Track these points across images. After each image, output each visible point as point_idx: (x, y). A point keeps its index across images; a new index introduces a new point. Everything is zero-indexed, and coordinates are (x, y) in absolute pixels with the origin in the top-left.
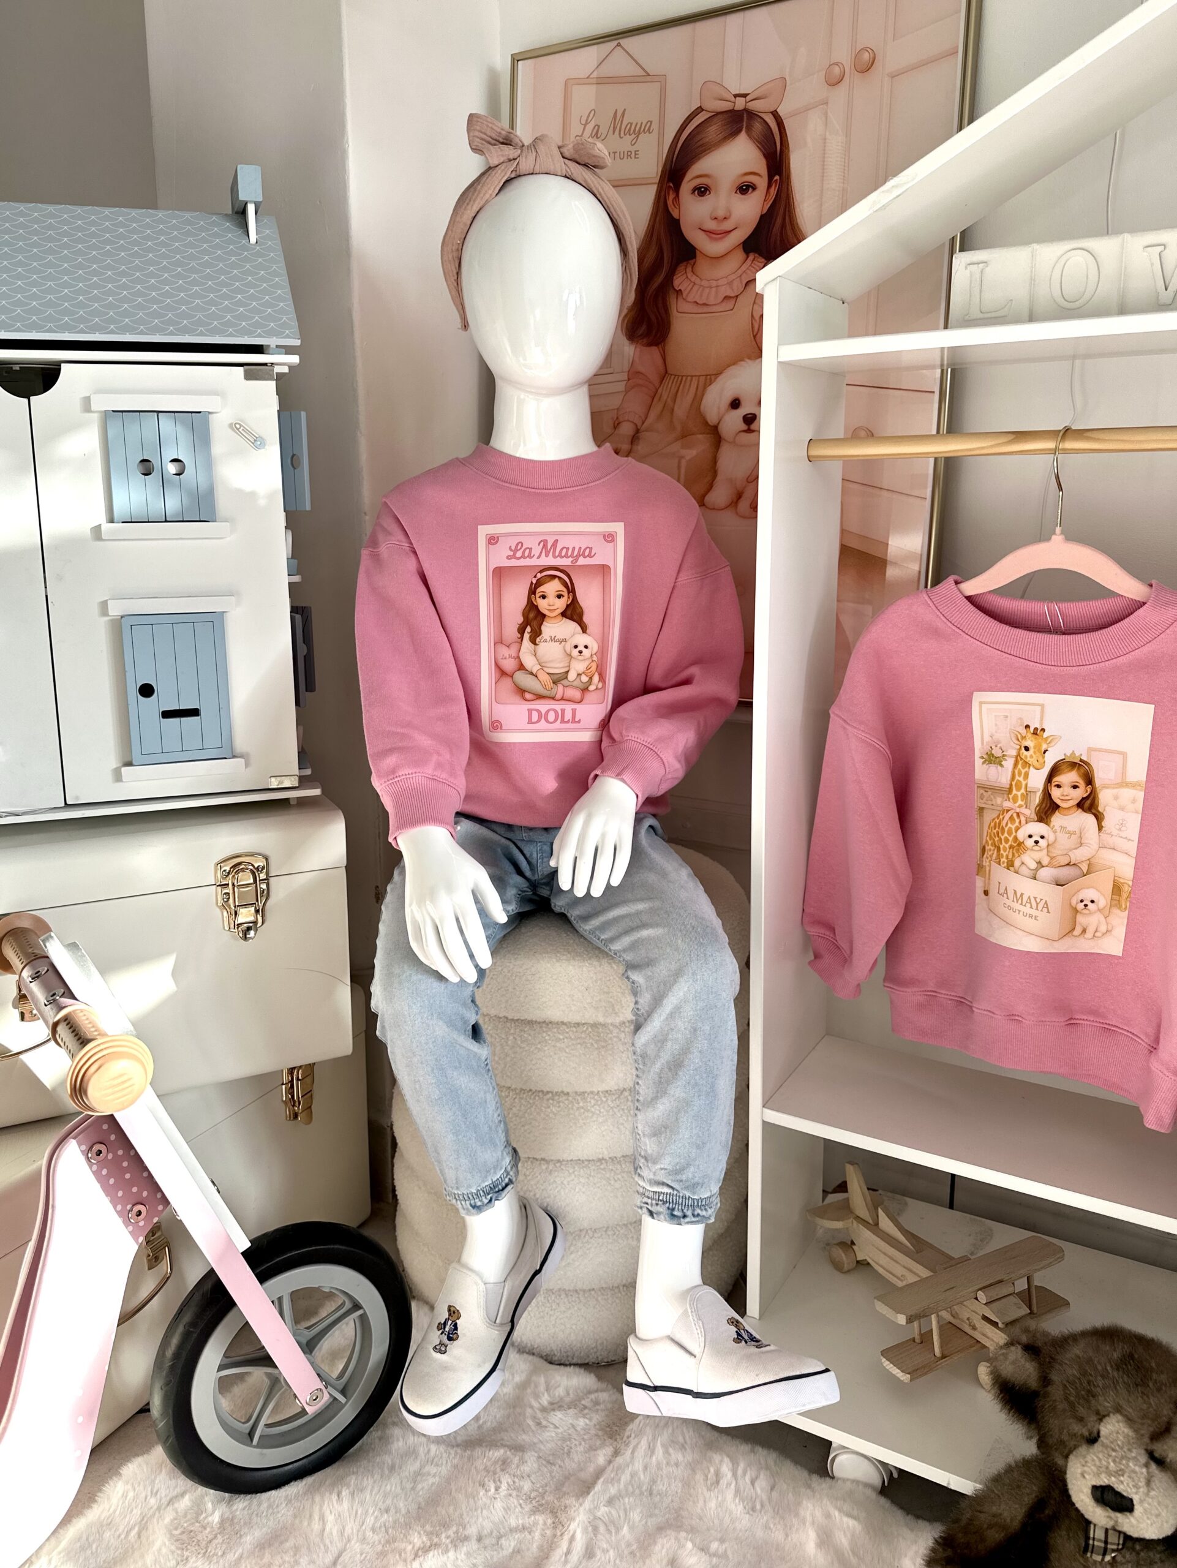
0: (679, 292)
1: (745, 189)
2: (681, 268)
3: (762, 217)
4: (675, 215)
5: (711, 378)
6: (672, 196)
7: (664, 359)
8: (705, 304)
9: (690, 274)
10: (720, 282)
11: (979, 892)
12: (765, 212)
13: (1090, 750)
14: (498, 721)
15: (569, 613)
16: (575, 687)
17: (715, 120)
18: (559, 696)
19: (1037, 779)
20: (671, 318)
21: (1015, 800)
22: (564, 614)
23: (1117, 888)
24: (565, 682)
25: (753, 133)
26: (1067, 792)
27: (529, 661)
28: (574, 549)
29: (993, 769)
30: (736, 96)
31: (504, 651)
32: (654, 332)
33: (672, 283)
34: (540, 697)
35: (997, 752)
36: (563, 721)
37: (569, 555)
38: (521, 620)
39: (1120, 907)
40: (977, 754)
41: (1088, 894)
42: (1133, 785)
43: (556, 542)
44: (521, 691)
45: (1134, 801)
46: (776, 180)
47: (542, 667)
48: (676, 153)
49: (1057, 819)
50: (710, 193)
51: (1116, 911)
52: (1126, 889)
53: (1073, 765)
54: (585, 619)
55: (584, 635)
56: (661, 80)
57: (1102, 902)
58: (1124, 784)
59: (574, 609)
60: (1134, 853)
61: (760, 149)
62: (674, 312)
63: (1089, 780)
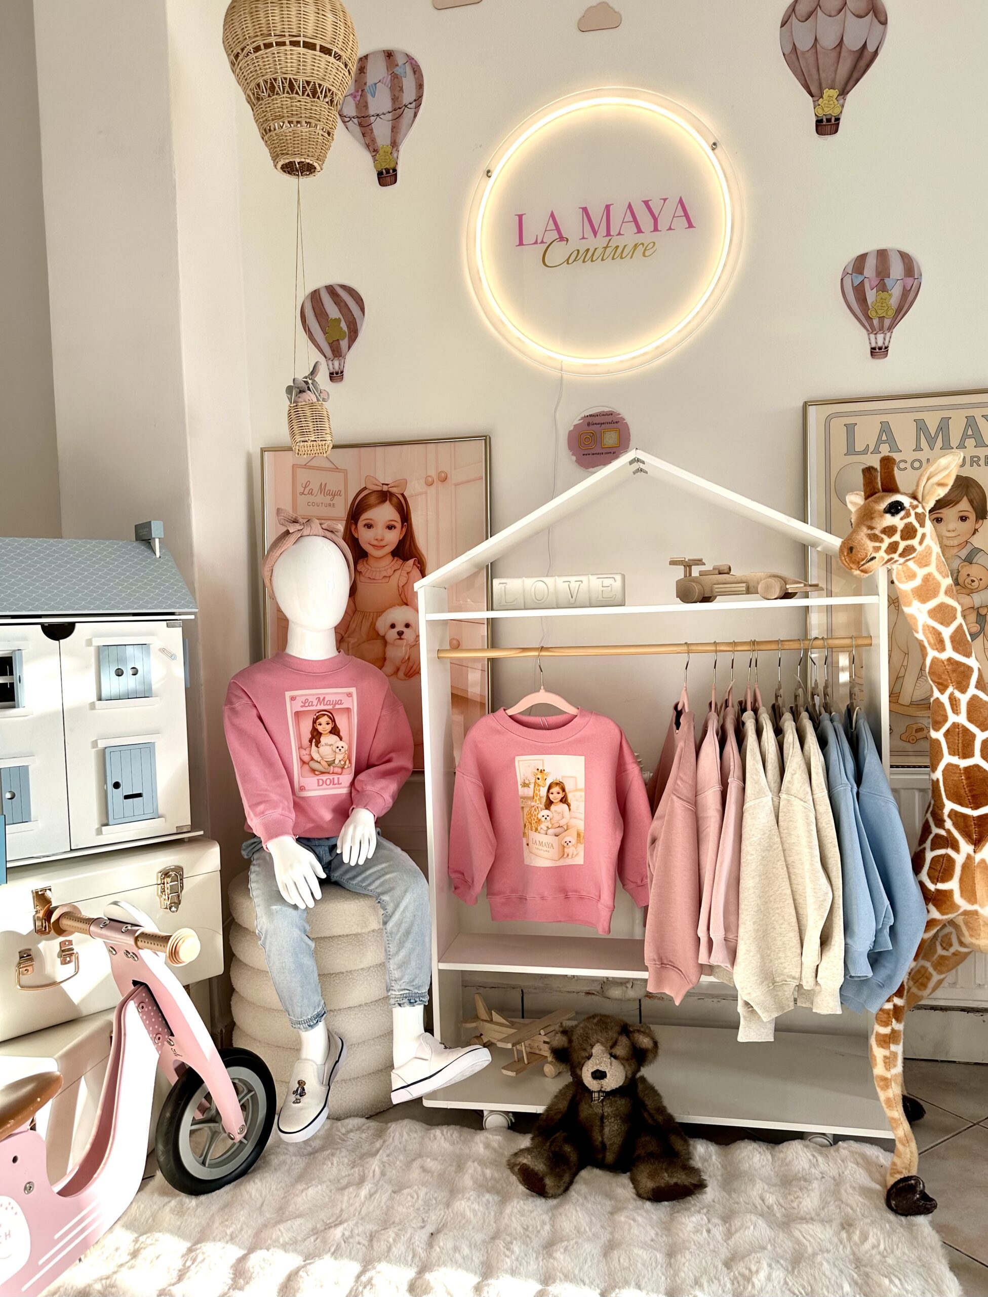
0: (360, 573)
1: (390, 527)
2: (361, 561)
3: (400, 541)
4: (356, 536)
5: (380, 613)
6: (353, 527)
7: (355, 603)
8: (374, 579)
9: (365, 565)
10: (381, 569)
11: (525, 845)
12: (401, 538)
13: (563, 777)
14: (303, 786)
15: (333, 731)
16: (338, 767)
17: (373, 494)
18: (331, 772)
19: (543, 791)
20: (357, 584)
21: (536, 801)
22: (331, 732)
23: (579, 835)
24: (333, 765)
25: (392, 502)
26: (555, 796)
27: (316, 756)
28: (333, 701)
29: (526, 789)
30: (383, 484)
31: (303, 752)
33: (357, 568)
34: (323, 773)
35: (527, 782)
36: (334, 784)
37: (331, 704)
38: (310, 736)
39: (580, 843)
40: (519, 784)
41: (568, 839)
42: (580, 790)
43: (324, 699)
44: (313, 771)
45: (581, 797)
46: (405, 525)
48: (355, 507)
49: (553, 807)
50: (373, 527)
51: (579, 845)
52: (582, 835)
53: (557, 784)
54: (341, 734)
55: (340, 741)
56: (345, 472)
57: (574, 841)
58: (577, 790)
59: (336, 729)
60: (583, 818)
61: (396, 510)
62: (358, 582)
63: (564, 790)
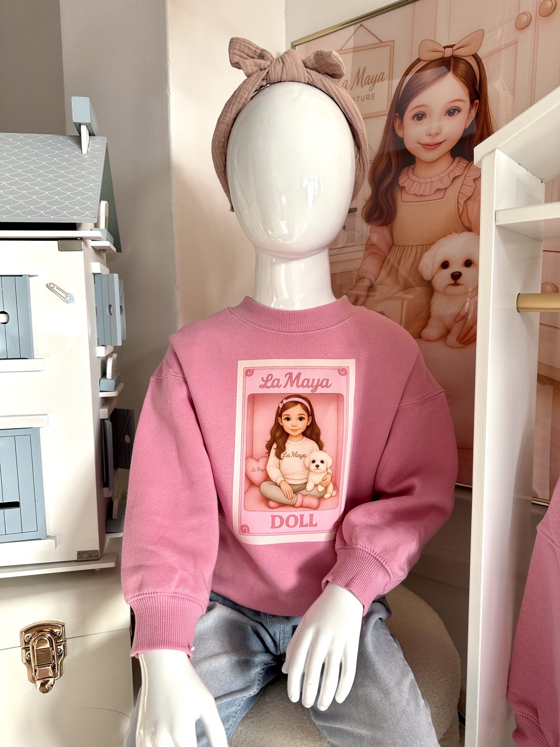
0: (403, 188)
1: (452, 112)
2: (405, 171)
3: (465, 131)
4: (400, 134)
5: (427, 246)
6: (398, 122)
7: (392, 235)
8: (422, 195)
9: (411, 175)
12: (467, 126)
14: (246, 526)
15: (308, 432)
16: (313, 496)
20: (397, 206)
24: (304, 492)
25: (459, 72)
27: (274, 474)
28: (314, 380)
30: (445, 48)
31: (254, 464)
32: (385, 217)
33: (398, 182)
34: (282, 505)
36: (302, 525)
37: (310, 385)
38: (268, 437)
43: (299, 375)
44: (266, 500)
46: (476, 103)
47: (285, 479)
48: (401, 92)
50: (426, 117)
54: (322, 438)
55: (321, 452)
56: (391, 44)
59: (313, 430)
61: (463, 82)
62: (399, 203)
